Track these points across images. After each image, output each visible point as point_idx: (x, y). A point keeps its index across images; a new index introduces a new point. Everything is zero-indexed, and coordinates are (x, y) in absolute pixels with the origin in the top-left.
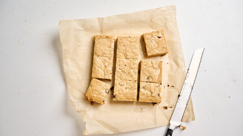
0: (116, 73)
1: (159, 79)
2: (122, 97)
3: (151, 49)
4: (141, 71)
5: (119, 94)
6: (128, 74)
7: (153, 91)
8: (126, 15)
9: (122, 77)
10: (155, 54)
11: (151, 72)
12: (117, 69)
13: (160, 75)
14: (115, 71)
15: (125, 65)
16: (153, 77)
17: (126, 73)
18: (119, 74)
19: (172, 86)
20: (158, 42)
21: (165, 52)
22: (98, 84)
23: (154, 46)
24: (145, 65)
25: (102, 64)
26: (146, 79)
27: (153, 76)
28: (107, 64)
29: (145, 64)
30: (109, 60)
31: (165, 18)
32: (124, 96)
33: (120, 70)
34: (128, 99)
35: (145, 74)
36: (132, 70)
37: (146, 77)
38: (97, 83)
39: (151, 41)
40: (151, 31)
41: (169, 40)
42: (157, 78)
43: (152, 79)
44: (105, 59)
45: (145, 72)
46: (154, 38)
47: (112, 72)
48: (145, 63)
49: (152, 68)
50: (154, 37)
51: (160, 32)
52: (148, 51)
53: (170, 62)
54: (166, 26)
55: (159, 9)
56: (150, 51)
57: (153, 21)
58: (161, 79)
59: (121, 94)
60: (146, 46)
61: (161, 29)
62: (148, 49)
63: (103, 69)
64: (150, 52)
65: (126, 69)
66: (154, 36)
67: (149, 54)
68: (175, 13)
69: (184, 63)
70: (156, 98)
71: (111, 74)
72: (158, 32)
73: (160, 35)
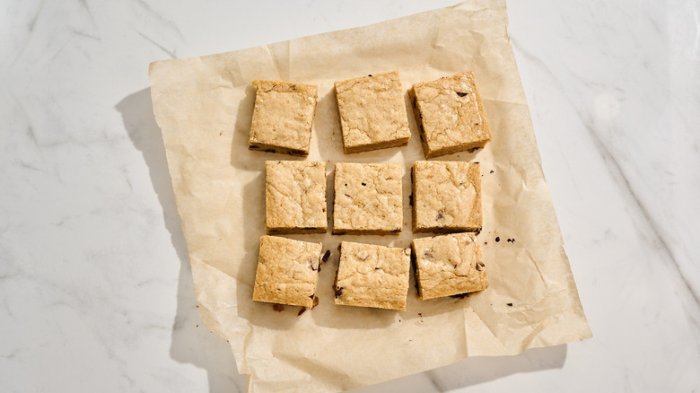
0: (337, 208)
1: (472, 215)
2: (363, 296)
3: (438, 131)
4: (418, 197)
5: (353, 285)
6: (372, 209)
7: (457, 259)
8: (356, 31)
9: (354, 220)
10: (452, 144)
11: (447, 197)
12: (340, 197)
13: (476, 204)
14: (334, 203)
15: (364, 184)
16: (456, 212)
17: (367, 206)
18: (346, 210)
19: (509, 240)
20: (458, 108)
21: (482, 138)
22: (283, 249)
23: (446, 121)
24: (428, 177)
25: (295, 183)
26: (435, 218)
27: (455, 208)
28: (308, 182)
29: (427, 174)
30: (312, 171)
31: (474, 34)
32: (369, 294)
33: (349, 200)
34: (381, 302)
35: (430, 205)
36: (384, 198)
37: (435, 214)
38: (280, 247)
39: (437, 107)
40: (435, 75)
41: (491, 101)
42: (466, 212)
43: (452, 218)
44: (302, 168)
45: (428, 197)
46: (446, 97)
47: (325, 205)
48: (427, 172)
49: (451, 184)
50: (446, 94)
51: (465, 78)
52: (428, 136)
53: (498, 168)
54: (478, 60)
55: (457, 8)
56: (435, 135)
57: (439, 47)
58: (478, 215)
59: (359, 286)
60: (423, 120)
61: (466, 68)
62: (429, 130)
63: (299, 199)
64: (436, 139)
65: (366, 194)
66: (448, 91)
67: (433, 146)
68: (505, 19)
69: (540, 165)
70: (472, 279)
71: (324, 211)
72: (457, 79)
73: (465, 87)
